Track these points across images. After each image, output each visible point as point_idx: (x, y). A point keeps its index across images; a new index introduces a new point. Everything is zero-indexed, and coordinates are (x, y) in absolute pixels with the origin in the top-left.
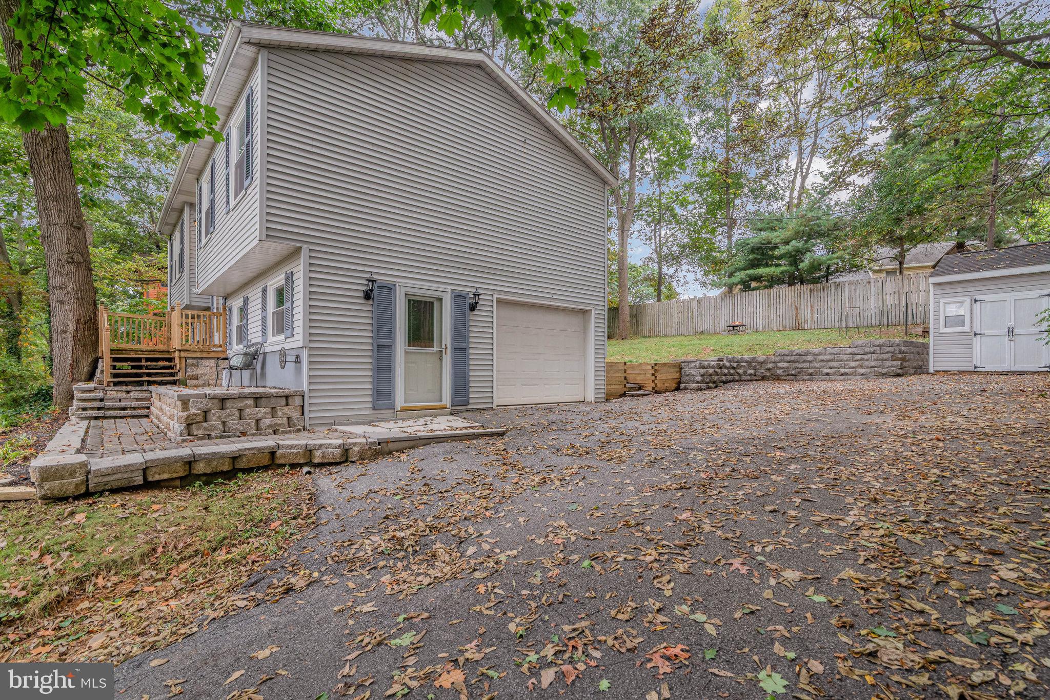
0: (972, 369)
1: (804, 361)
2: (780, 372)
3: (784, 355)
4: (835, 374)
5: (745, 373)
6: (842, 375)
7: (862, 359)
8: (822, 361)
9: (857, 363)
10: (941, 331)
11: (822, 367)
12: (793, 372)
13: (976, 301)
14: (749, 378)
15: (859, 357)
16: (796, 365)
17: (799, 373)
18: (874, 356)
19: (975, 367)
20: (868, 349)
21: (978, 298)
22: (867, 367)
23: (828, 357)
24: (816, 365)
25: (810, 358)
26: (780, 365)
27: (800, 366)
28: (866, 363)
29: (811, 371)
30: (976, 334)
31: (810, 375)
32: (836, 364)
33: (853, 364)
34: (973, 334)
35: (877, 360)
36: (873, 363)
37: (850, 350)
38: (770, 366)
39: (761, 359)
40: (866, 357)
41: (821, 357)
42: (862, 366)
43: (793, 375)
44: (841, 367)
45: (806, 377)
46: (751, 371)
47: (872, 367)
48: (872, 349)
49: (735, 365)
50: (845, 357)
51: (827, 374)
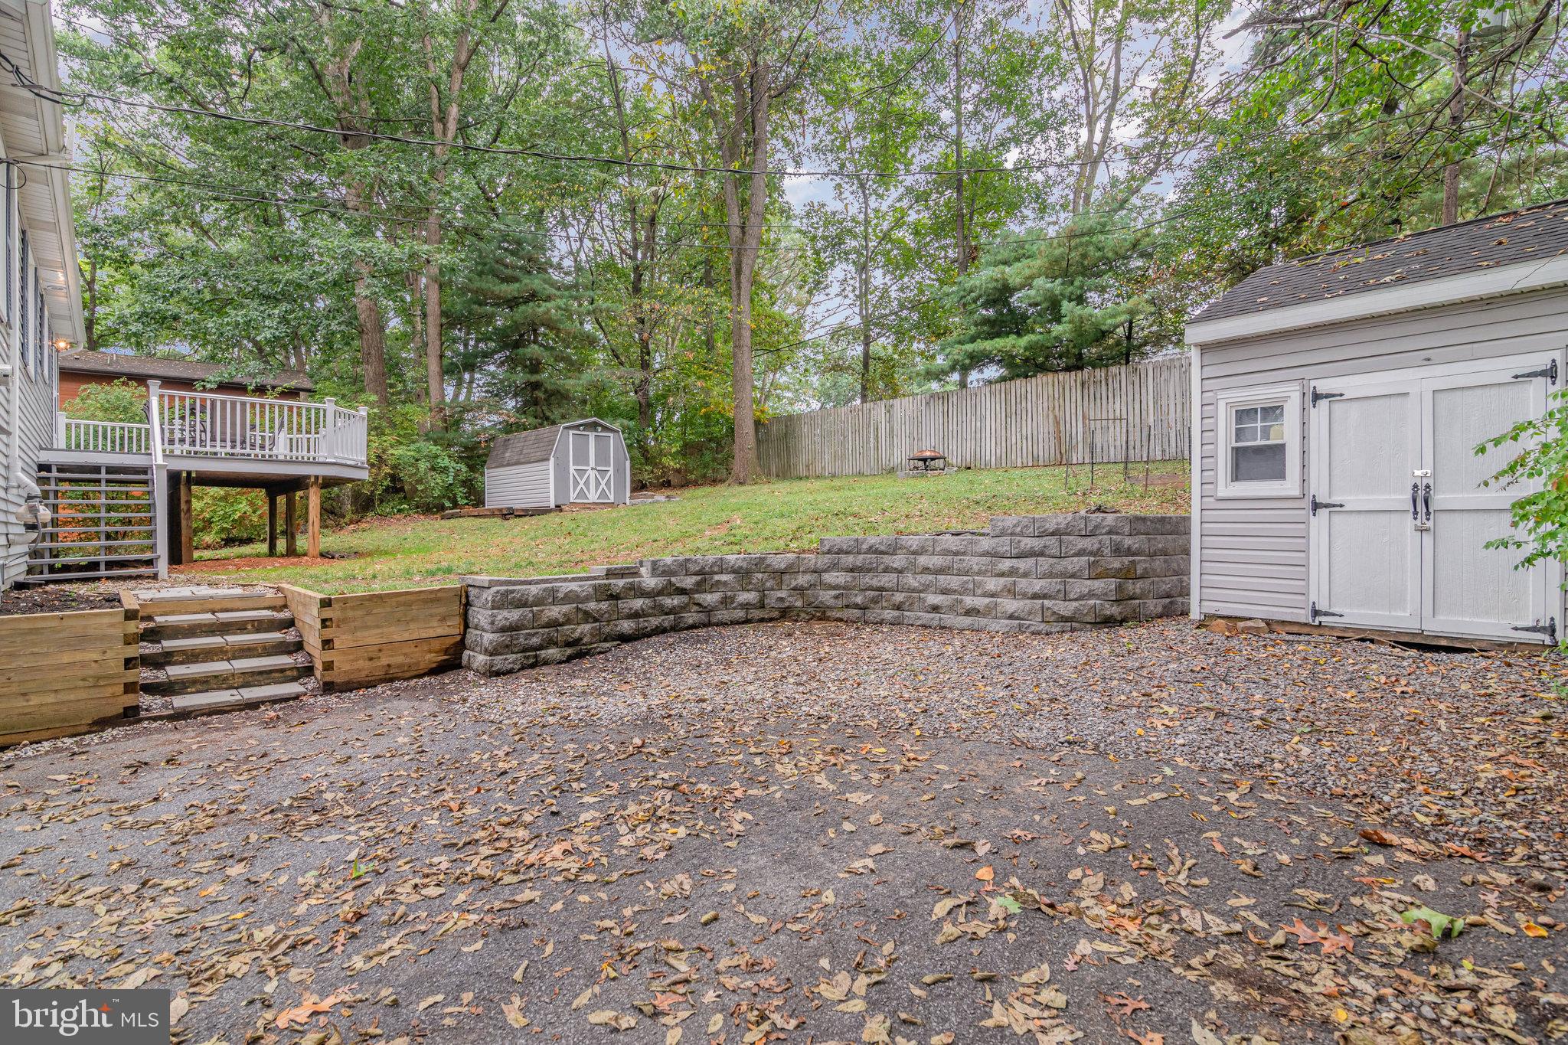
0: (1304, 616)
1: (886, 570)
2: (827, 597)
3: (840, 552)
4: (951, 608)
5: (726, 602)
6: (968, 613)
7: (1012, 572)
8: (926, 570)
9: (1002, 581)
10: (1221, 494)
11: (925, 588)
12: (859, 600)
13: (1317, 397)
14: (740, 614)
15: (1006, 565)
16: (867, 579)
17: (875, 601)
18: (1044, 563)
19: (1316, 613)
20: (1028, 543)
21: (1323, 387)
22: (1025, 596)
23: (936, 561)
24: (912, 581)
25: (898, 561)
26: (830, 578)
27: (875, 583)
28: (1022, 584)
29: (899, 597)
30: (1316, 506)
31: (898, 607)
32: (954, 581)
33: (992, 584)
34: (1307, 503)
35: (1050, 575)
36: (1038, 585)
37: (986, 544)
38: (802, 580)
39: (779, 562)
40: (1023, 565)
41: (923, 560)
42: (1012, 592)
43: (857, 606)
44: (965, 591)
45: (889, 615)
46: (751, 597)
47: (1035, 596)
48: (1036, 544)
49: (689, 582)
50: (974, 563)
51: (935, 609)
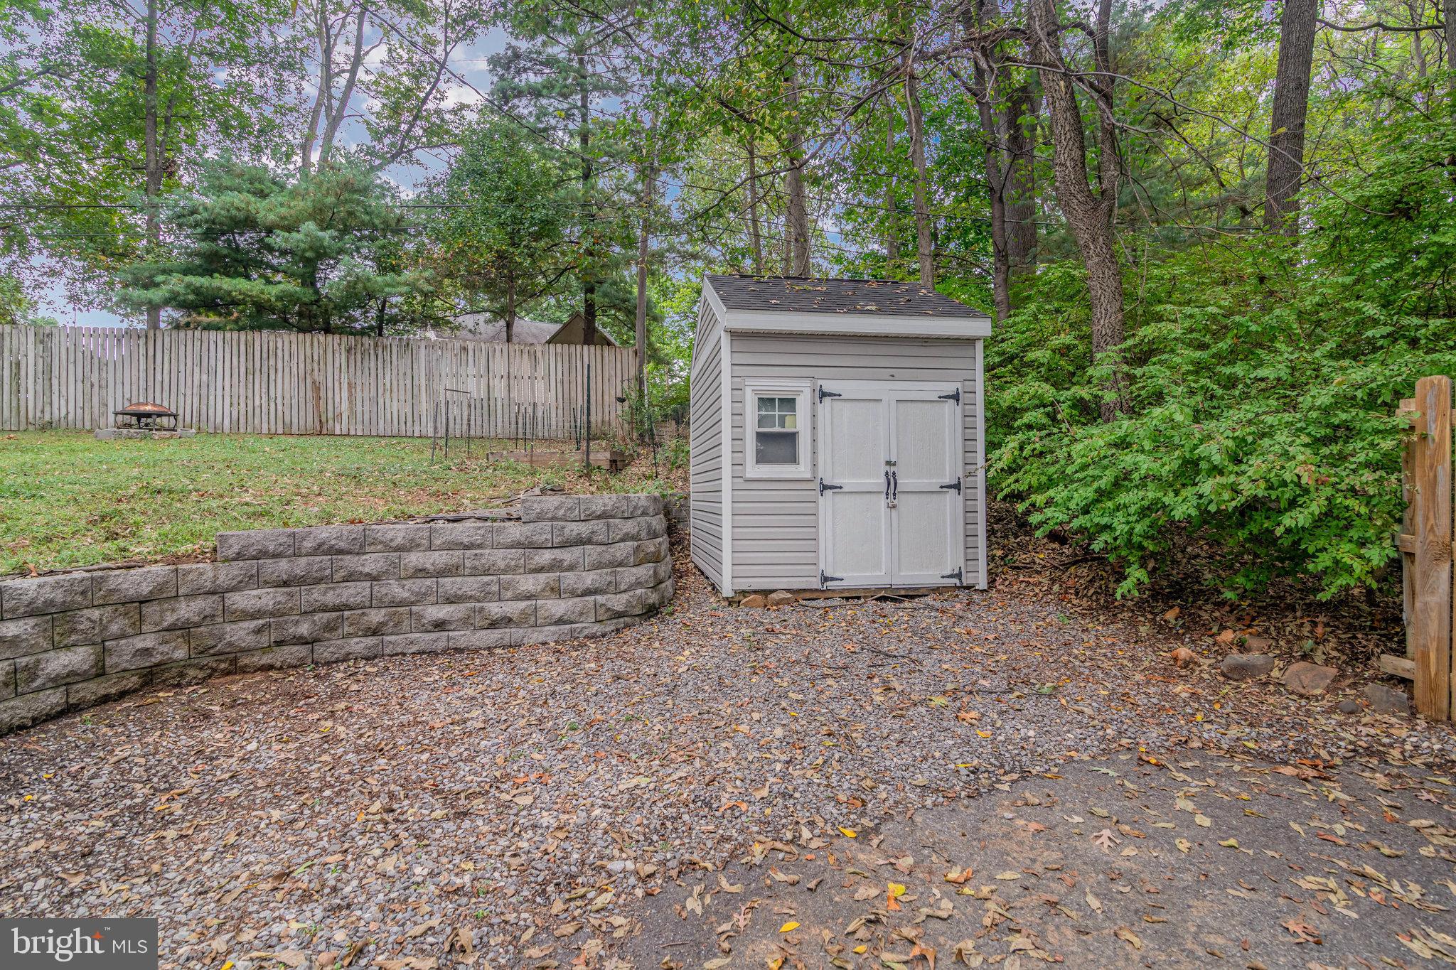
0: (815, 583)
1: (350, 577)
2: (240, 633)
3: (263, 554)
4: (466, 622)
6: (493, 625)
7: (555, 566)
8: (421, 572)
9: (542, 577)
10: (749, 475)
11: (421, 598)
12: (304, 629)
13: (824, 395)
15: (546, 557)
16: (317, 595)
17: (330, 627)
18: (593, 552)
19: (826, 579)
20: (573, 529)
21: (829, 386)
22: (573, 594)
23: (439, 559)
24: (397, 590)
25: (371, 562)
26: (242, 600)
27: (331, 598)
28: (569, 579)
29: (376, 616)
30: (824, 488)
31: (375, 632)
32: (469, 585)
33: (528, 583)
34: (816, 485)
35: (598, 566)
36: (589, 579)
37: (515, 532)
38: (187, 610)
39: (135, 582)
40: (567, 556)
41: (414, 559)
42: (555, 591)
43: (301, 641)
44: (487, 596)
45: (359, 645)
47: (588, 592)
48: (583, 529)
50: (499, 557)
51: (440, 625)
